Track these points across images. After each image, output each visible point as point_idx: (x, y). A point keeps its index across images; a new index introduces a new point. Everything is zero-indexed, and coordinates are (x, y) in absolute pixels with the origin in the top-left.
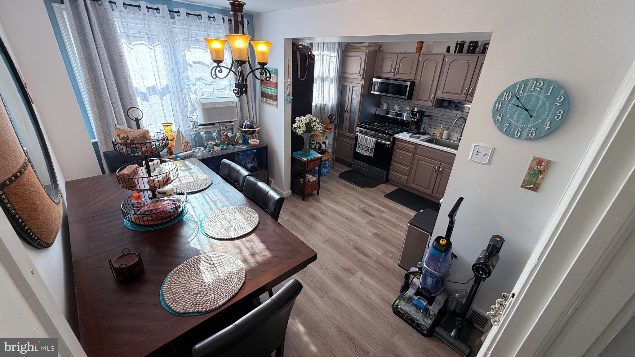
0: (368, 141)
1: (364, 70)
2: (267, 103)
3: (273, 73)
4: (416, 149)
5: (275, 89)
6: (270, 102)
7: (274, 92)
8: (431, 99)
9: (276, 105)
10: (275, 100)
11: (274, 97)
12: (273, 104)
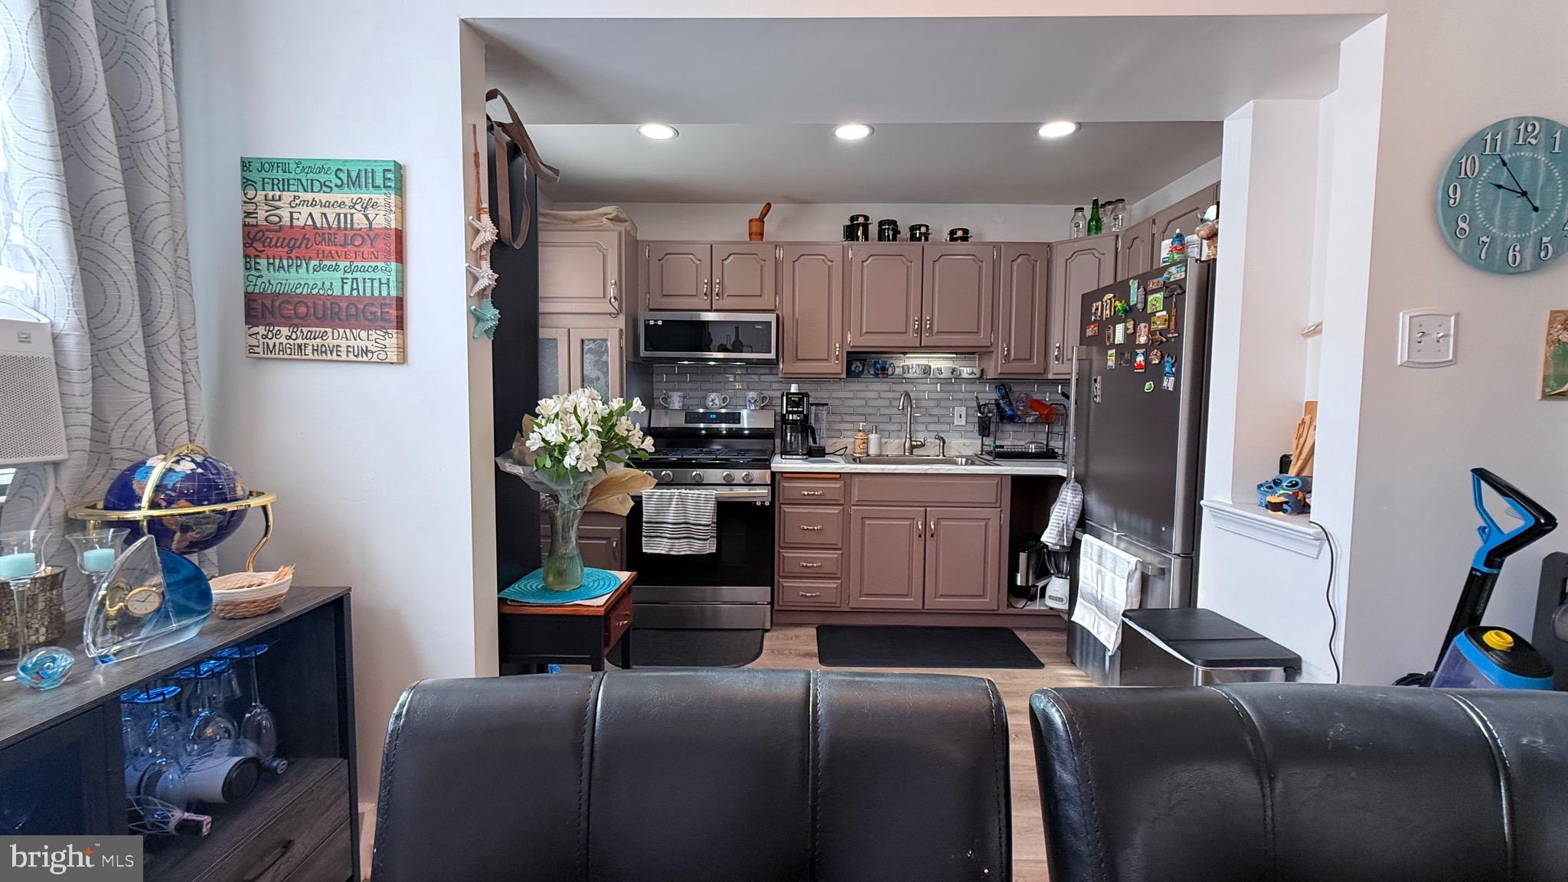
0: (690, 503)
1: (618, 283)
2: (316, 353)
3: (370, 185)
4: (847, 489)
5: (381, 265)
6: (344, 343)
7: (380, 279)
8: (837, 353)
9: (392, 350)
10: (381, 323)
11: (375, 310)
12: (367, 347)
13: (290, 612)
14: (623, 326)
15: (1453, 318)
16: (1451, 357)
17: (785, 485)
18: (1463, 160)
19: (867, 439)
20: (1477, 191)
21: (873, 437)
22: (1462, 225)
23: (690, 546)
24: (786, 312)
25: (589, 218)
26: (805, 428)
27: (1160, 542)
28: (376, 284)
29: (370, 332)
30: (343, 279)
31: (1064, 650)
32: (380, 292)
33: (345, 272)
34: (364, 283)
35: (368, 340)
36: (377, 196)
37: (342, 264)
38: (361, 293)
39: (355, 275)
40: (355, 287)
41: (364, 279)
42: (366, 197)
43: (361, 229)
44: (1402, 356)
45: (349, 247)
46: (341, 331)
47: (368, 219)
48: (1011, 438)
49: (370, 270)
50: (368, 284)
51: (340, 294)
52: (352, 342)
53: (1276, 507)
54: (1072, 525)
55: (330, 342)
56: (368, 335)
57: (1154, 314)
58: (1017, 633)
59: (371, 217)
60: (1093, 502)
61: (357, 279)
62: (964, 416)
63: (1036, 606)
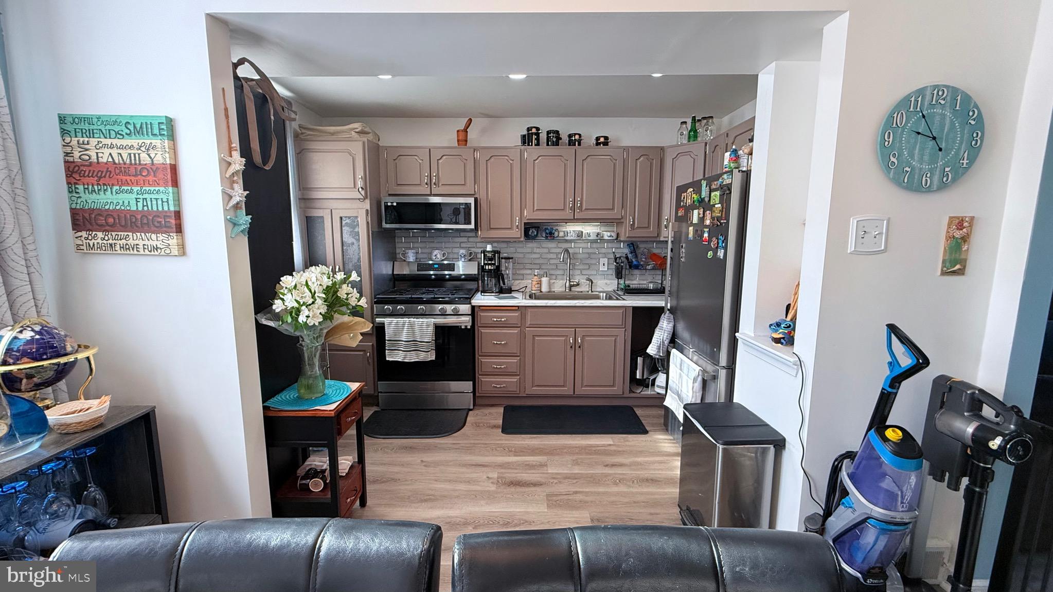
0: (417, 328)
1: (364, 179)
2: (122, 249)
3: (150, 133)
4: (523, 317)
5: (162, 189)
6: (141, 243)
7: (162, 199)
8: (517, 224)
9: (174, 247)
10: (165, 229)
11: (160, 220)
12: (156, 245)
13: (110, 426)
14: (369, 208)
15: (885, 222)
16: (883, 248)
17: (482, 314)
18: (895, 115)
19: (540, 281)
20: (904, 136)
21: (545, 280)
22: (892, 159)
23: (418, 356)
24: (482, 196)
25: (343, 132)
26: (497, 274)
27: (715, 359)
28: (160, 202)
29: (158, 235)
30: (136, 199)
31: (662, 421)
32: (163, 208)
33: (138, 194)
34: (151, 201)
35: (157, 240)
36: (156, 141)
37: (136, 189)
38: (150, 208)
39: (145, 196)
40: (145, 204)
41: (151, 199)
42: (148, 142)
43: (146, 165)
44: (851, 248)
45: (139, 176)
46: (138, 234)
47: (150, 157)
48: (637, 280)
49: (155, 192)
50: (154, 202)
51: (135, 208)
52: (146, 242)
53: (777, 341)
54: (666, 343)
55: (131, 242)
56: (157, 237)
57: (714, 205)
58: (635, 409)
59: (152, 156)
60: (681, 327)
61: (146, 199)
62: (606, 265)
63: (649, 392)
